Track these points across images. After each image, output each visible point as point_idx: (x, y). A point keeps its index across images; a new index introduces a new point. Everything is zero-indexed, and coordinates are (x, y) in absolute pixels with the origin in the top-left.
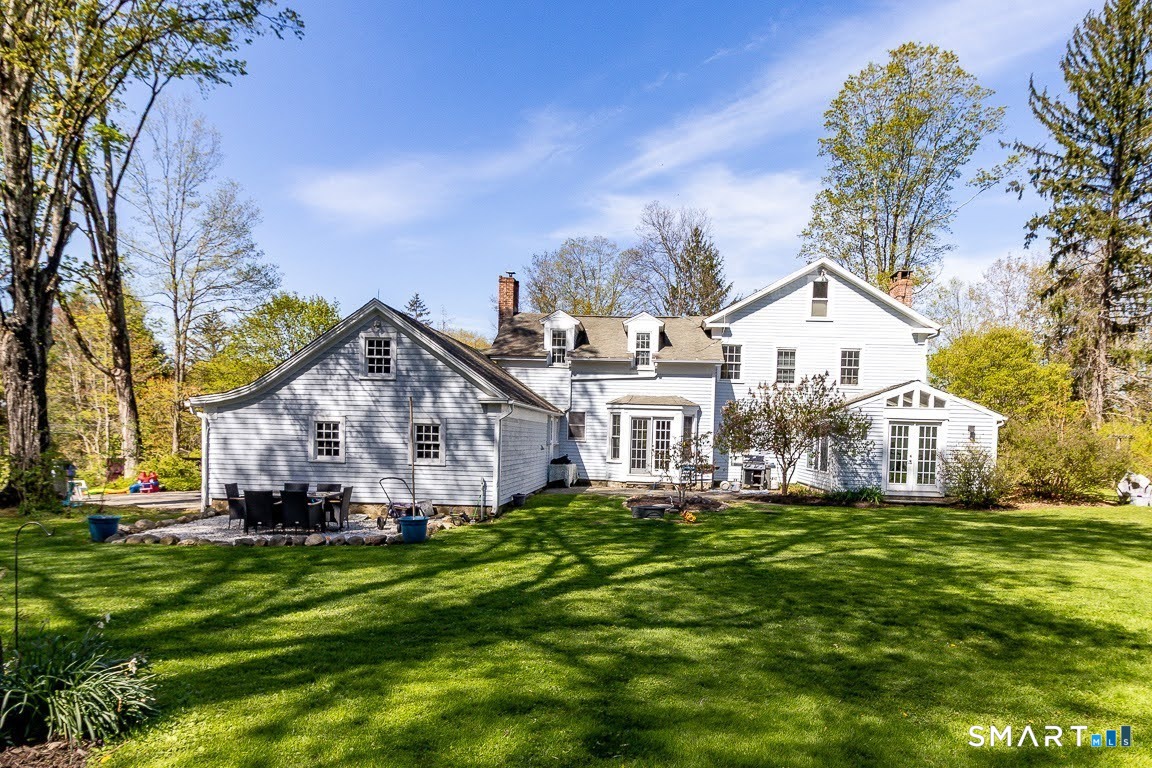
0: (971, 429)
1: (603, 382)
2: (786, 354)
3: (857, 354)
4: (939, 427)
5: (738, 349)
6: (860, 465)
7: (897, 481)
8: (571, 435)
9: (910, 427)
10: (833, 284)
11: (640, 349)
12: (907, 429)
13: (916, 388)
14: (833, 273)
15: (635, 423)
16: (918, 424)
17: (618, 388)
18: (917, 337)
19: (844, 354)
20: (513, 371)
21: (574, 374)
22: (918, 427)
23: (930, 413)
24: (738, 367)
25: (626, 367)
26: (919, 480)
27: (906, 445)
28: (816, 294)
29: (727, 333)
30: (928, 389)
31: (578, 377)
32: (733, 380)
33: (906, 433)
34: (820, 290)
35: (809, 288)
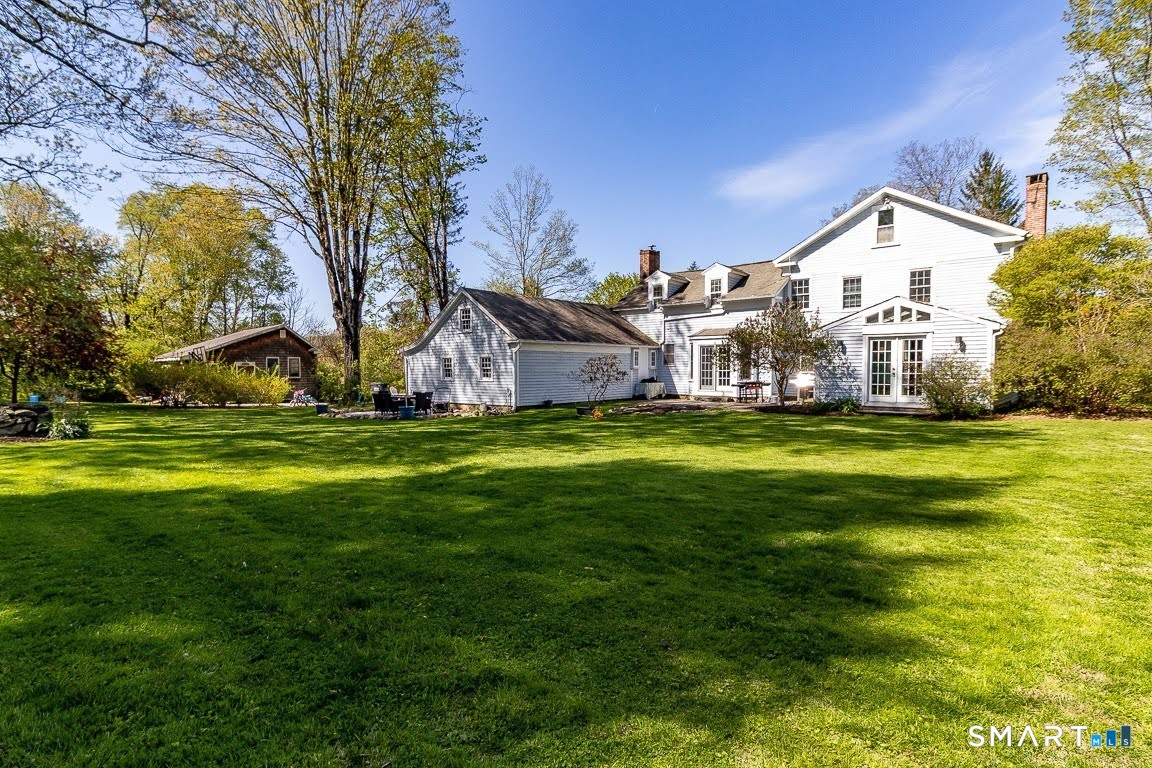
0: (959, 340)
1: (687, 321)
2: (852, 281)
3: (928, 273)
4: (924, 340)
5: (807, 282)
6: (840, 378)
7: (881, 393)
8: (666, 362)
9: (893, 341)
10: (898, 209)
11: (714, 293)
12: (889, 344)
13: (897, 305)
14: (898, 200)
15: (704, 350)
16: (900, 338)
17: (698, 323)
18: (999, 247)
19: (913, 274)
20: (630, 318)
21: (666, 316)
22: (902, 341)
23: (914, 327)
24: (807, 297)
25: (701, 308)
26: (905, 391)
27: (889, 359)
28: (881, 222)
29: (795, 269)
30: (909, 304)
31: (670, 318)
32: (803, 310)
33: (889, 348)
34: (886, 218)
35: (875, 217)
